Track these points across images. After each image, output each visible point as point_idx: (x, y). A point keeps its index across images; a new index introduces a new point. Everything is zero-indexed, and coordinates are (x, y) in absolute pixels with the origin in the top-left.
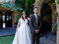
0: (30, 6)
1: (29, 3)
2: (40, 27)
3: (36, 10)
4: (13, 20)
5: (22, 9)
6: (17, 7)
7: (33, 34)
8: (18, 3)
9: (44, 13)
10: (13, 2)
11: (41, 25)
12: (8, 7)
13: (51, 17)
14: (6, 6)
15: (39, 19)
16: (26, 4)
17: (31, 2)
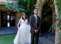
0: (32, 7)
2: (39, 27)
3: (36, 11)
4: (16, 19)
5: (23, 10)
7: (32, 34)
8: (21, 4)
9: (45, 14)
10: (16, 3)
11: (40, 25)
12: (12, 8)
13: (52, 18)
14: (10, 7)
16: (28, 5)
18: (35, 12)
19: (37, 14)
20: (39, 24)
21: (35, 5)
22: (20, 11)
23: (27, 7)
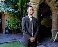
1: (22, 3)
5: (12, 10)
6: (7, 8)
8: (9, 3)
9: (42, 15)
13: (51, 20)
15: (35, 23)
16: (19, 4)
17: (24, 1)
18: (30, 11)
19: (32, 15)
20: (36, 29)
21: (28, 4)
22: (8, 12)
23: (18, 6)
